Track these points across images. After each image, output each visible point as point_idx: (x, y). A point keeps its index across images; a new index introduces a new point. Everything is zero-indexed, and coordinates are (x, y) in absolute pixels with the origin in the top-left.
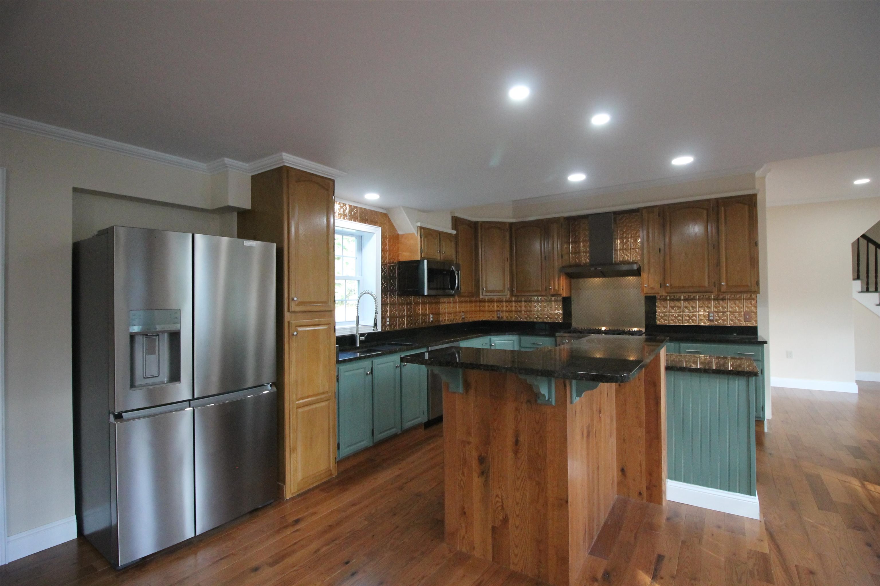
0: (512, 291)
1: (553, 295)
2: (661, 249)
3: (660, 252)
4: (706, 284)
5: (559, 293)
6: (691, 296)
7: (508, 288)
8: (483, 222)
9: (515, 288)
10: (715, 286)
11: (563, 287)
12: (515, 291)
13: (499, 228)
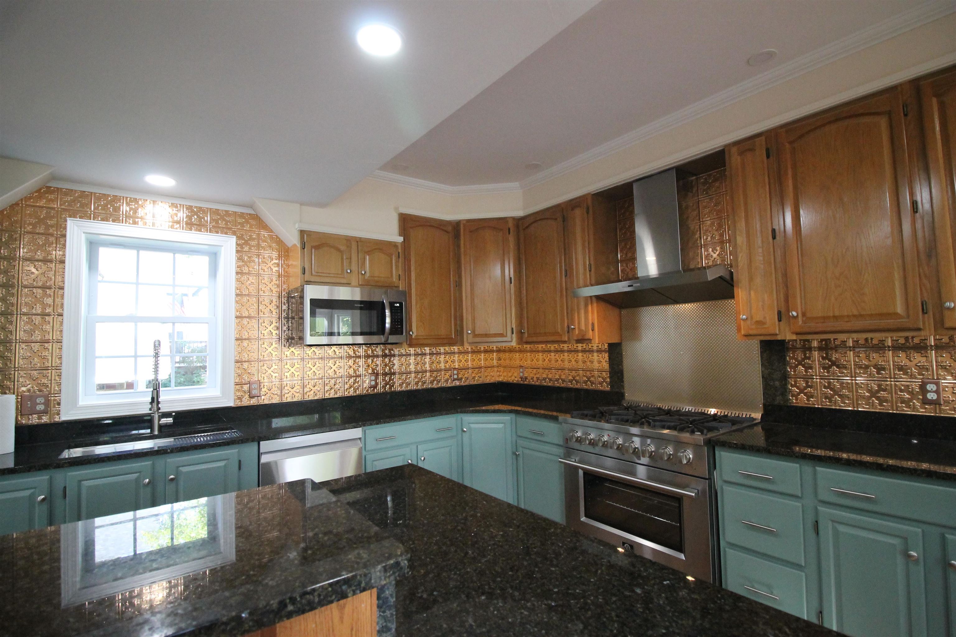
0: (520, 334)
1: (578, 341)
2: (777, 231)
3: (774, 238)
4: (900, 309)
5: (587, 337)
6: (872, 339)
7: (512, 329)
8: (469, 221)
9: (526, 329)
10: (924, 312)
11: (593, 324)
12: (526, 335)
13: (494, 228)
